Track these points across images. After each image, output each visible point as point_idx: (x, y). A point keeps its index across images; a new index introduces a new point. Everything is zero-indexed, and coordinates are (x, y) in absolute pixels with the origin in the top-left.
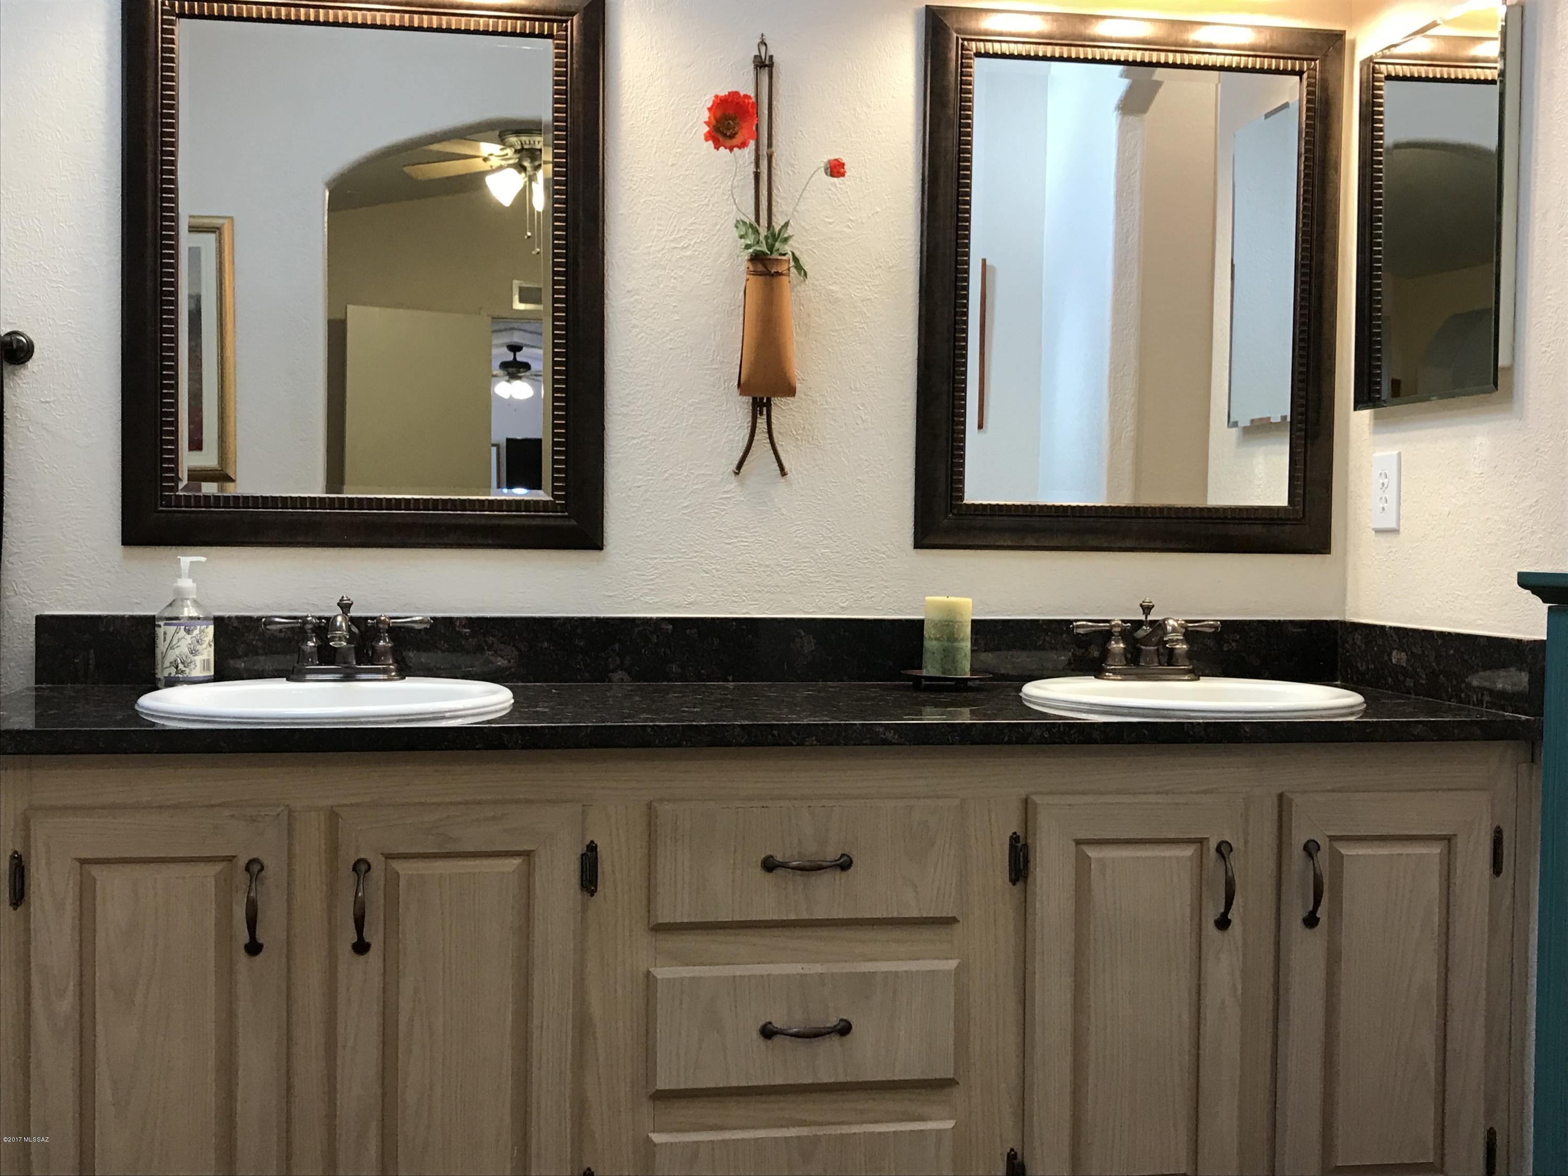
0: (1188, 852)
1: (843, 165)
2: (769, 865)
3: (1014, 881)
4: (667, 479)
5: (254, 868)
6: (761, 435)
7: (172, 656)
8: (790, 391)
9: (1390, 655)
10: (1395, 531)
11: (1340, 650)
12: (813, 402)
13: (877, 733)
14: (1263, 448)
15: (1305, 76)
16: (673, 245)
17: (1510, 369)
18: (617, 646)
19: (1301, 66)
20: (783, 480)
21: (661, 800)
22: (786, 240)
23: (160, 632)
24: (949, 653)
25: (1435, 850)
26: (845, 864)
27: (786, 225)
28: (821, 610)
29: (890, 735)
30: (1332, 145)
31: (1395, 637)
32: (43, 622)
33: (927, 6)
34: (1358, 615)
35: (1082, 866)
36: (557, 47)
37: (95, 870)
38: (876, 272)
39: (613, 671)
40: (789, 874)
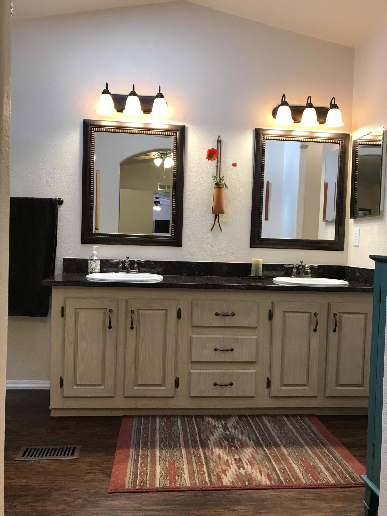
0: (308, 315)
1: (236, 164)
2: (217, 314)
3: (269, 320)
4: (196, 232)
5: (111, 311)
6: (217, 223)
7: (92, 267)
8: (223, 213)
9: (356, 273)
10: (358, 246)
11: (345, 272)
12: (228, 215)
13: (240, 287)
14: (330, 227)
15: (340, 144)
16: (199, 181)
17: (383, 211)
18: (184, 268)
19: (340, 142)
20: (221, 232)
21: (194, 300)
22: (223, 180)
23: (89, 262)
24: (257, 271)
25: (363, 316)
26: (233, 315)
27: (223, 177)
28: (229, 261)
29: (243, 288)
30: (346, 160)
31: (357, 270)
32: (65, 260)
33: (256, 129)
34: (350, 265)
35: (284, 317)
36: (175, 138)
37: (79, 310)
38: (243, 187)
39: (183, 273)
40: (221, 317)
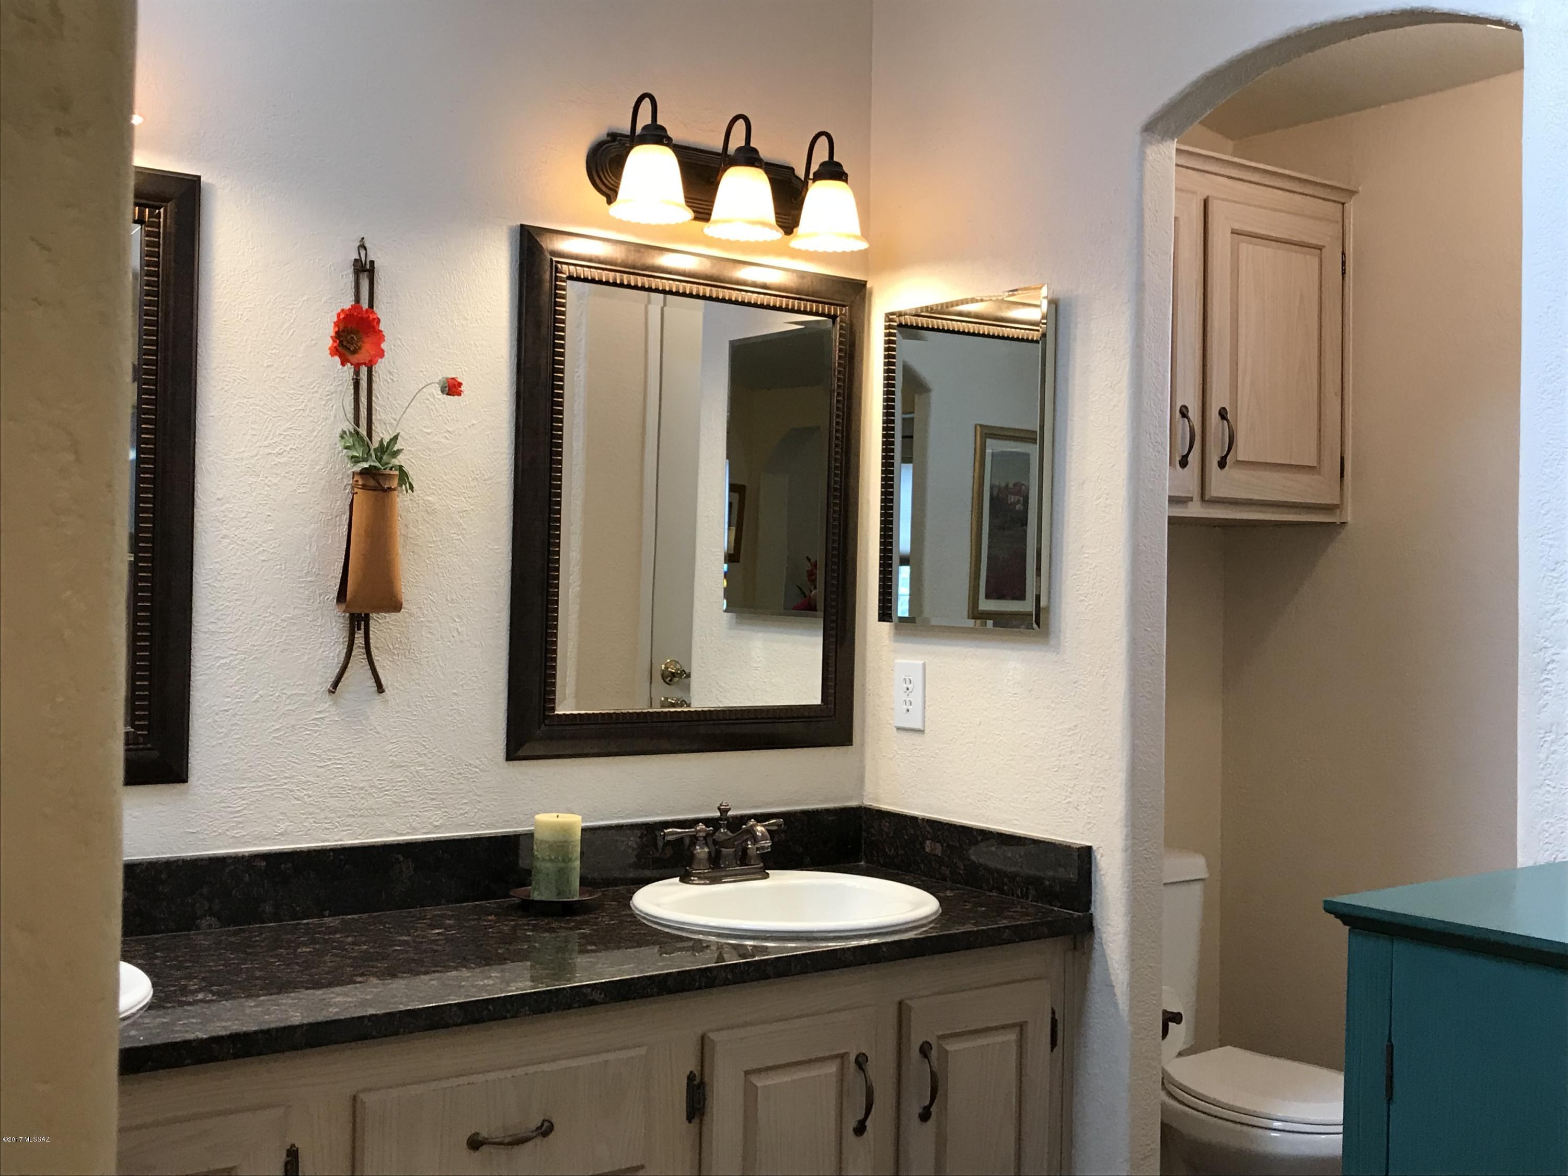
0: (832, 1069)
1: (460, 384)
2: (475, 1143)
3: (690, 1119)
4: (257, 701)
6: (358, 651)
8: (395, 606)
9: (922, 844)
10: (921, 731)
11: (864, 834)
12: (410, 615)
13: (585, 995)
15: (838, 319)
16: (268, 450)
17: (1047, 609)
18: (205, 891)
19: (835, 310)
20: (379, 697)
21: (364, 1091)
22: (395, 454)
24: (563, 874)
25: (1012, 1036)
26: (546, 1129)
27: (395, 438)
28: (415, 830)
29: (596, 996)
31: (928, 829)
33: (522, 226)
34: (876, 801)
36: (148, 234)
38: (472, 484)
39: (201, 918)
40: (493, 1150)
